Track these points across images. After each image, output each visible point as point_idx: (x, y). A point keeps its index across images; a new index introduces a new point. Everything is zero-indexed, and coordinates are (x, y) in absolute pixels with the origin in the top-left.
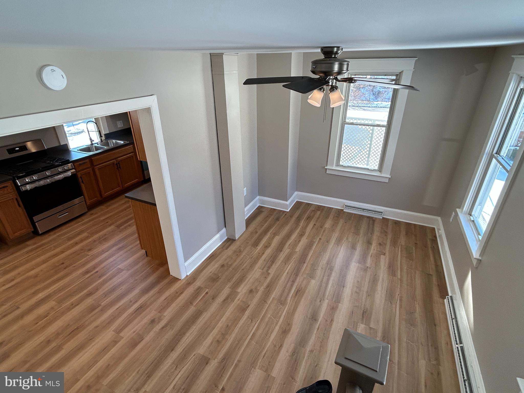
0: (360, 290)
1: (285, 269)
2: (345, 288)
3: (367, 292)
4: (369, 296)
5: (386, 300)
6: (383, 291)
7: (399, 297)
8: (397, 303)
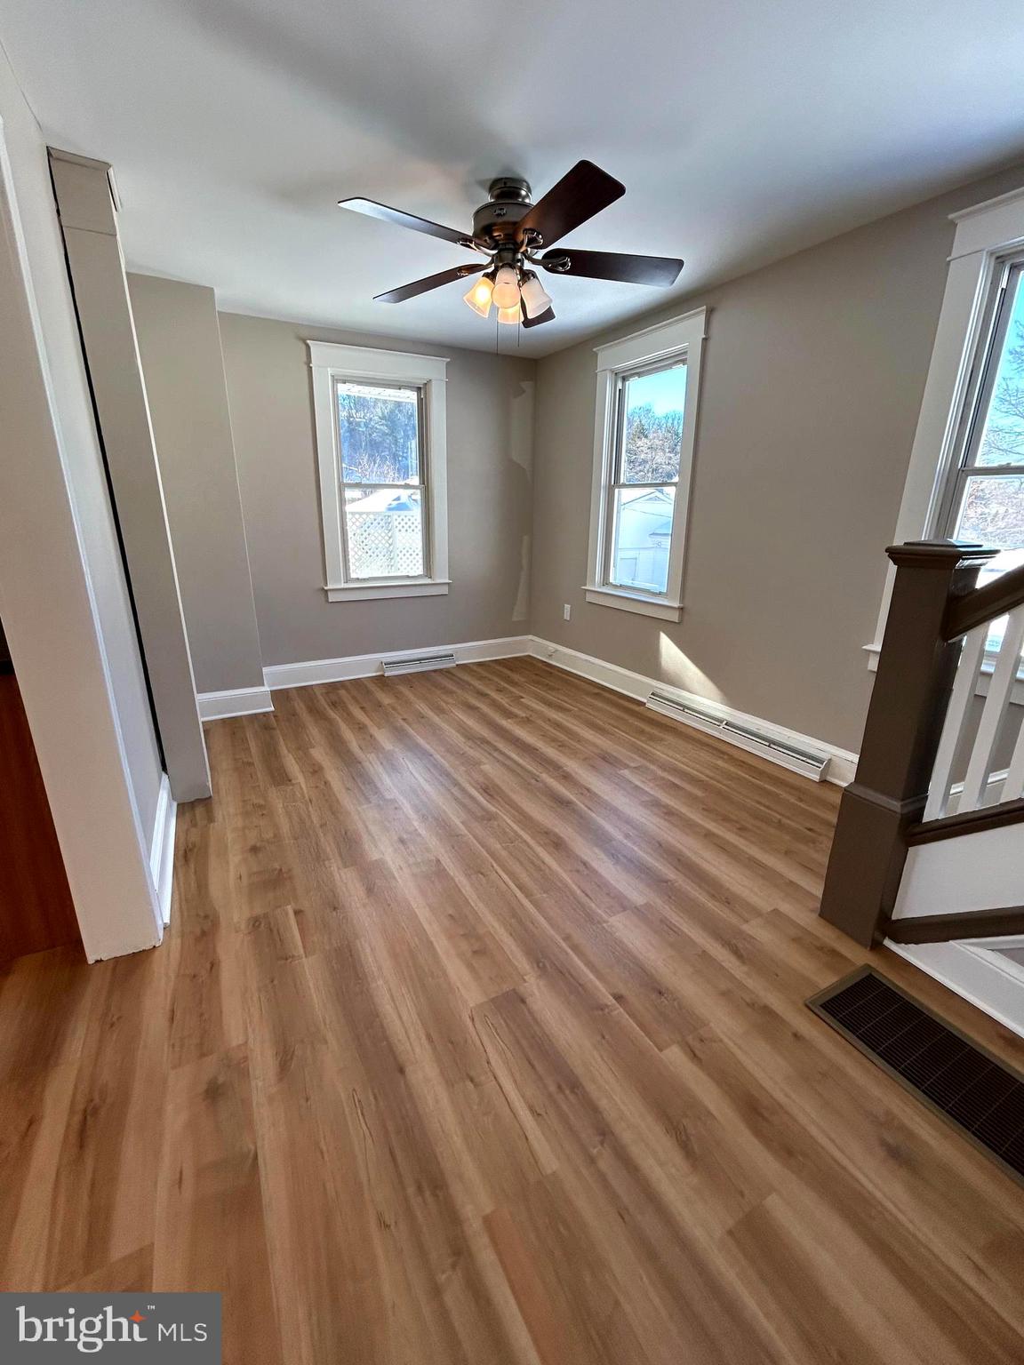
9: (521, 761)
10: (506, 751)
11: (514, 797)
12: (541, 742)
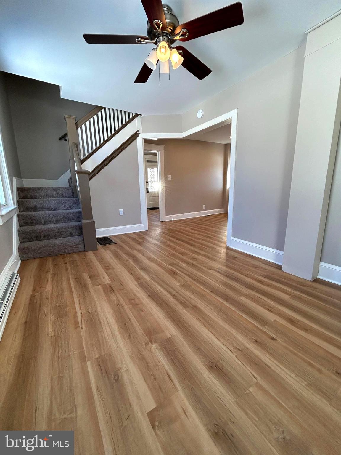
0: (131, 303)
1: (209, 277)
2: (147, 296)
3: (123, 307)
4: (118, 304)
5: (96, 312)
6: (105, 319)
7: (80, 327)
8: (80, 317)
9: (159, 287)
10: (168, 295)
11: (162, 271)
12: (144, 302)
